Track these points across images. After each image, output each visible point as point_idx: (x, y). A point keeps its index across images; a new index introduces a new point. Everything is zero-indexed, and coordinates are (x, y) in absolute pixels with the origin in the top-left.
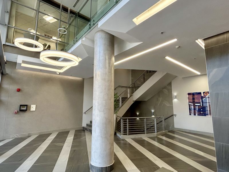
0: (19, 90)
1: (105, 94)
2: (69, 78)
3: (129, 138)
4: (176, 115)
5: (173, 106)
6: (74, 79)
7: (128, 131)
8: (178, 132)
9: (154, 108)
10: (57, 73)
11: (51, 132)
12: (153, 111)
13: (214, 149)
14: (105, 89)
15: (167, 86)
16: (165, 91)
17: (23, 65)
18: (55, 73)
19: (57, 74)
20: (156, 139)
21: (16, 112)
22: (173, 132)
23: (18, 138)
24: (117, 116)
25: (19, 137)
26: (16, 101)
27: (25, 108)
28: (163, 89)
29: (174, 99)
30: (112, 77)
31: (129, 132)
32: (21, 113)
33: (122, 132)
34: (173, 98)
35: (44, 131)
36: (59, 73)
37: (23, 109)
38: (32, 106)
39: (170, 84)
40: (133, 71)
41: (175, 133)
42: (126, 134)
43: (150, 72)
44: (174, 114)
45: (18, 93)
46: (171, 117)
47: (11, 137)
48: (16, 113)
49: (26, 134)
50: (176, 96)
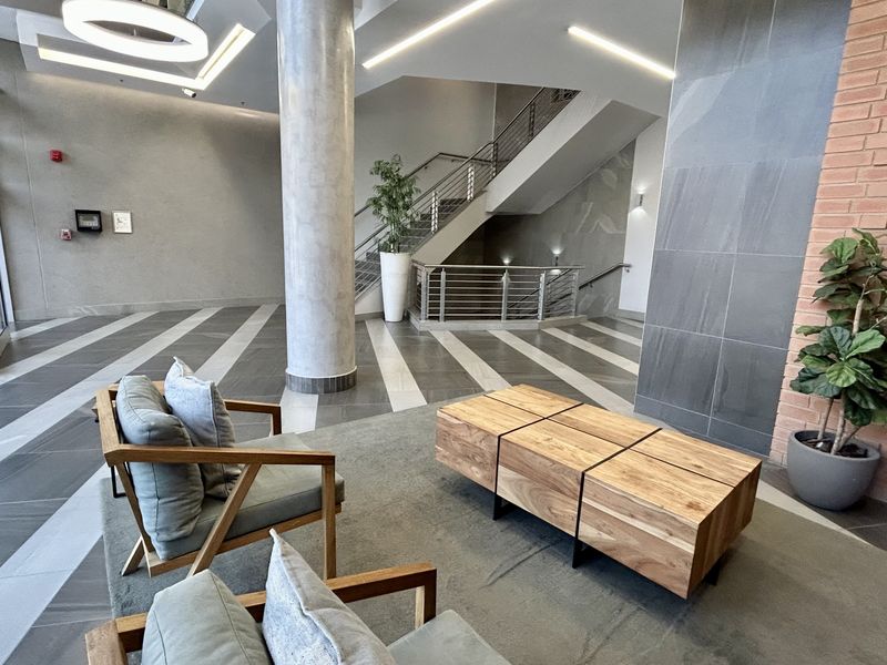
0: (58, 157)
1: (316, 167)
2: (237, 116)
3: (444, 330)
4: (629, 266)
5: (625, 235)
6: (259, 120)
7: (442, 309)
8: (631, 323)
9: (564, 242)
10: (186, 91)
11: (199, 307)
12: (557, 252)
13: (639, 343)
14: (315, 148)
15: (619, 158)
16: (610, 176)
17: (46, 54)
18: (177, 91)
19: (186, 97)
20: (538, 339)
21: (66, 234)
22: (611, 322)
23: (94, 317)
24: (413, 261)
25: (97, 314)
26: (58, 195)
27: (94, 223)
28: (603, 167)
29: (636, 206)
30: (343, 103)
31: (446, 312)
32: (86, 239)
33: (423, 313)
34: (631, 205)
35: (176, 301)
36: (190, 93)
37: (89, 225)
38: (117, 215)
39: (630, 149)
40: (504, 90)
41: (618, 327)
42: (437, 318)
43: (565, 96)
44: (626, 261)
45: (57, 166)
46: (612, 274)
47: (71, 312)
48: (70, 237)
49: (118, 306)
50: (642, 196)
